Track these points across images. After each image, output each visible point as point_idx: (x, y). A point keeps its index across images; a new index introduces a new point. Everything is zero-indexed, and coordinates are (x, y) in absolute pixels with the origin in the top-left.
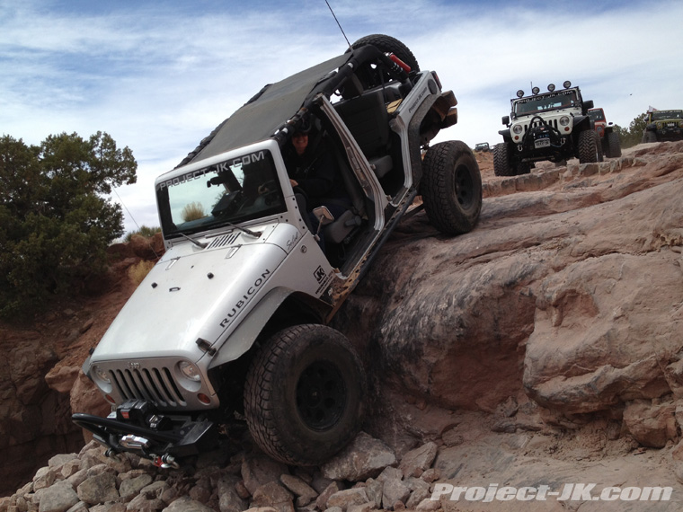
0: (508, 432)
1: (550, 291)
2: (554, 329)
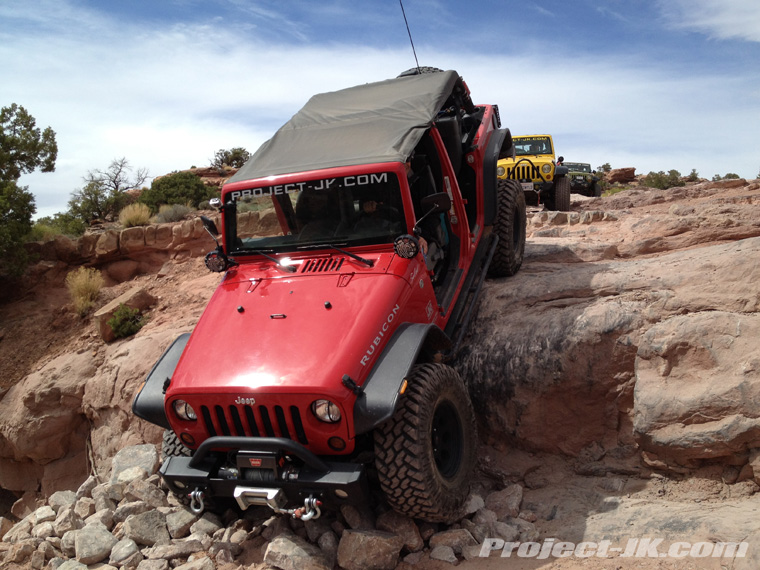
0: (599, 476)
1: (659, 342)
2: (663, 378)
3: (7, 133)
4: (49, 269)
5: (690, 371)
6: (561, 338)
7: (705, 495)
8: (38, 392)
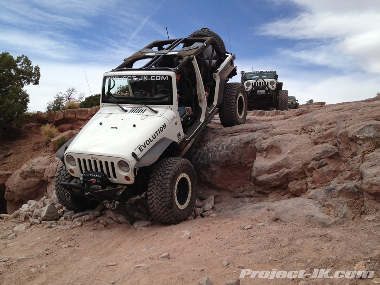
0: (241, 198)
1: (264, 146)
2: (264, 159)
3: (19, 67)
4: (34, 126)
5: (274, 156)
6: (231, 145)
7: (274, 200)
8: (26, 170)
